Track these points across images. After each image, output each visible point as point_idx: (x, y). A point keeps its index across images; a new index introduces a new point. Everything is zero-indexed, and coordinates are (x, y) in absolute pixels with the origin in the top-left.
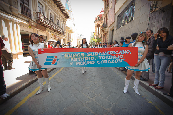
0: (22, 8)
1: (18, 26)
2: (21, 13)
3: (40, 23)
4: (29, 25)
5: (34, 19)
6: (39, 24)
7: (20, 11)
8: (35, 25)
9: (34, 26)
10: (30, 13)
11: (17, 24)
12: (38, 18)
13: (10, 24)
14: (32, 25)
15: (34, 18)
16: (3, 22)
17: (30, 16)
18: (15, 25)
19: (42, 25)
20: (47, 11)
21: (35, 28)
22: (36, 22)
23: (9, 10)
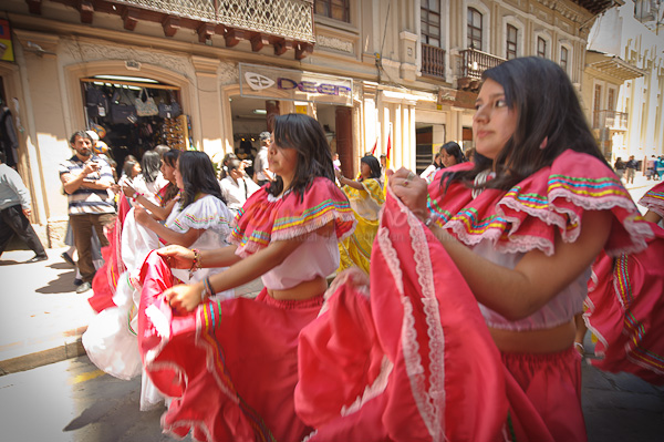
0: (424, 58)
1: (413, 111)
2: (420, 74)
3: (467, 86)
4: (438, 104)
5: (452, 76)
6: (465, 89)
7: (419, 68)
8: (453, 98)
9: (451, 102)
10: (443, 62)
11: (409, 107)
12: (464, 68)
13: (398, 111)
14: (444, 101)
15: (450, 76)
16: (387, 111)
17: (443, 70)
18: (406, 111)
19: (472, 91)
20: (495, 27)
21: (453, 108)
22: (455, 85)
23: (398, 75)
